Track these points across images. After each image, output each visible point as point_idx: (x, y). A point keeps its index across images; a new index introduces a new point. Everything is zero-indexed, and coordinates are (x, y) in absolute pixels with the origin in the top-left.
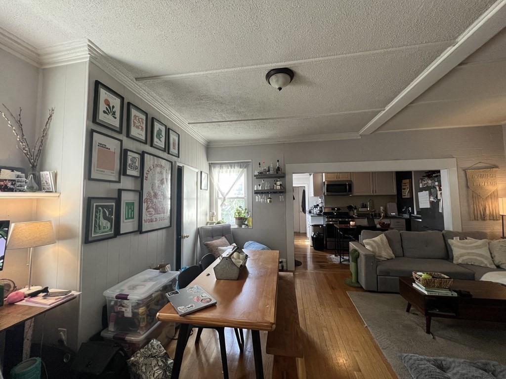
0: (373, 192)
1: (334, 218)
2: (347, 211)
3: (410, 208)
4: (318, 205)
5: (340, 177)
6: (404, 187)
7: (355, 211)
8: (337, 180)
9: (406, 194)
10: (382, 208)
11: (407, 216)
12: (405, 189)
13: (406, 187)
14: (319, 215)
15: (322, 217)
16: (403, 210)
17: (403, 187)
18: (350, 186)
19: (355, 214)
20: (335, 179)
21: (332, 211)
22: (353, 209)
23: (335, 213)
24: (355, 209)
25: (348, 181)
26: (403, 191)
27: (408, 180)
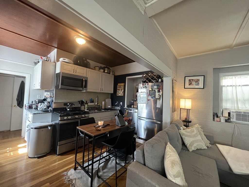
0: (101, 90)
2: (79, 106)
3: (122, 103)
4: (45, 100)
5: (77, 71)
6: (119, 88)
7: (86, 106)
8: (73, 74)
9: (120, 93)
10: (103, 102)
11: (119, 108)
12: (118, 90)
13: (121, 88)
14: (46, 111)
15: (51, 113)
16: (116, 104)
17: (118, 88)
18: (86, 81)
19: (86, 108)
20: (72, 73)
21: (65, 107)
22: (85, 104)
23: (68, 109)
24: (86, 104)
25: (84, 77)
26: (117, 91)
27: (123, 84)
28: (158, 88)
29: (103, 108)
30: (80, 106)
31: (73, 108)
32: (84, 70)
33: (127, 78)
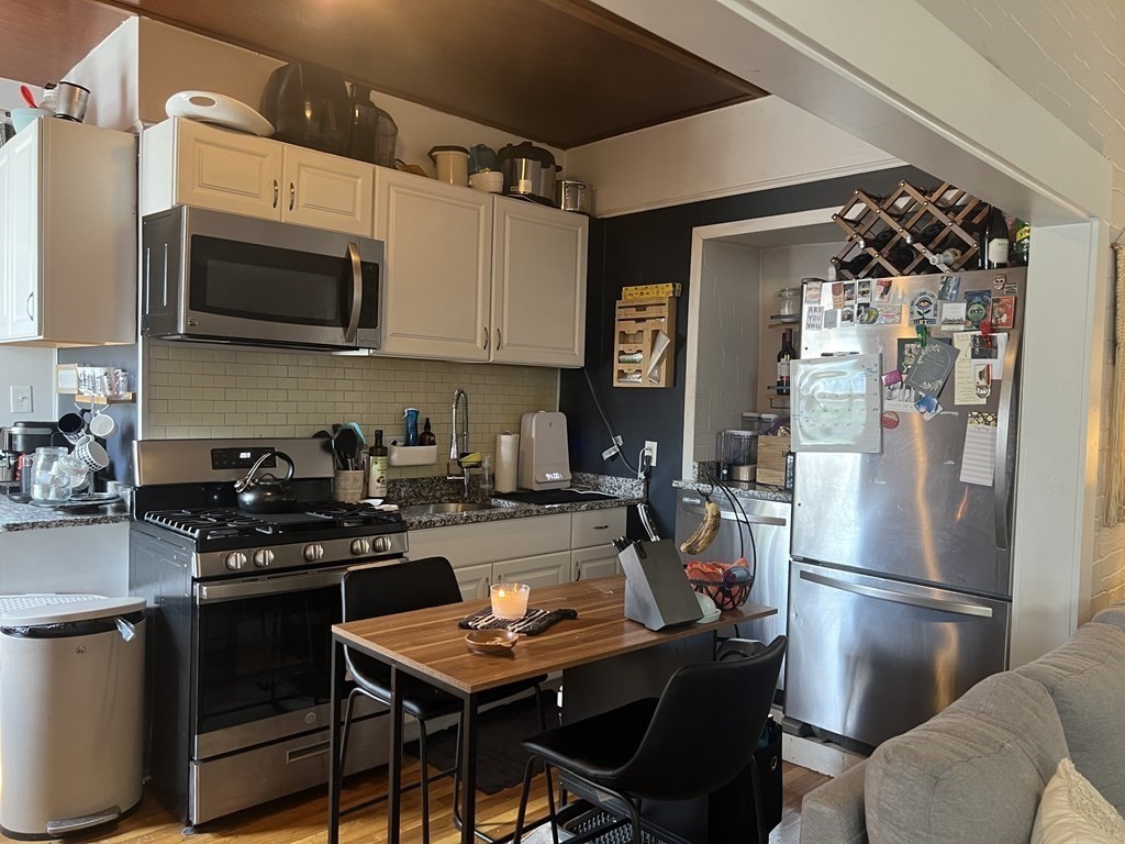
0: (487, 345)
1: (265, 542)
2: (325, 468)
3: (653, 445)
5: (302, 199)
6: (632, 328)
7: (376, 470)
9: (640, 367)
10: (506, 443)
11: (629, 488)
12: (625, 337)
13: (648, 327)
15: (125, 526)
16: (606, 455)
17: (619, 327)
18: (372, 273)
19: (377, 488)
20: (262, 208)
21: (222, 476)
22: (364, 456)
23: (248, 490)
24: (372, 452)
25: (356, 242)
26: (618, 347)
27: (665, 290)
28: (973, 322)
29: (506, 484)
30: (330, 474)
31: (280, 487)
32: (355, 185)
33: (701, 234)
